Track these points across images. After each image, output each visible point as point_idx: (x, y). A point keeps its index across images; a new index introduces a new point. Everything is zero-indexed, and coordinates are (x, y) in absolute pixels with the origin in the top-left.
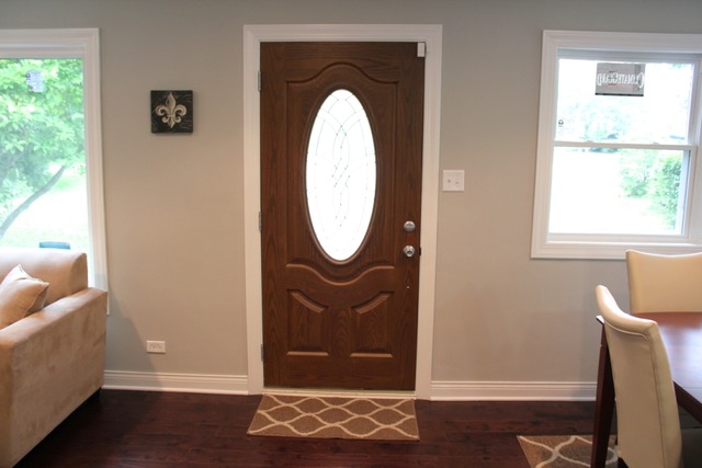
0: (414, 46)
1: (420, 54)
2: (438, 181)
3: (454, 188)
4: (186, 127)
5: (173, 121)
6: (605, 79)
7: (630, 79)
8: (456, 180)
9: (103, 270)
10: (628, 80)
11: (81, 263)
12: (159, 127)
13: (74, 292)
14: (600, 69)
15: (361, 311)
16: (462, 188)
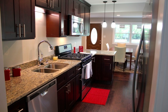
1: (101, 25)
2: (103, 37)
6: (121, 26)
7: (123, 26)
8: (105, 37)
15: (96, 49)
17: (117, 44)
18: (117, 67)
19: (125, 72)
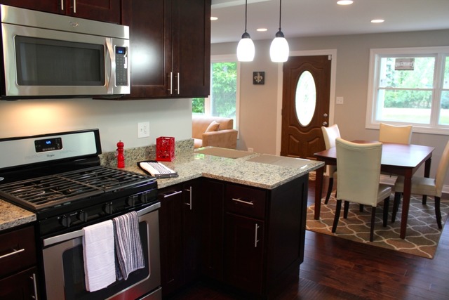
0: (327, 56)
1: (329, 59)
2: (335, 100)
3: (340, 103)
4: (262, 82)
5: (259, 81)
6: (398, 64)
8: (340, 100)
9: (238, 125)
10: (407, 64)
11: (231, 122)
12: (255, 83)
13: (228, 129)
14: (397, 61)
15: (310, 143)
16: (342, 103)
17: (378, 128)
18: (356, 216)
19: (376, 243)
